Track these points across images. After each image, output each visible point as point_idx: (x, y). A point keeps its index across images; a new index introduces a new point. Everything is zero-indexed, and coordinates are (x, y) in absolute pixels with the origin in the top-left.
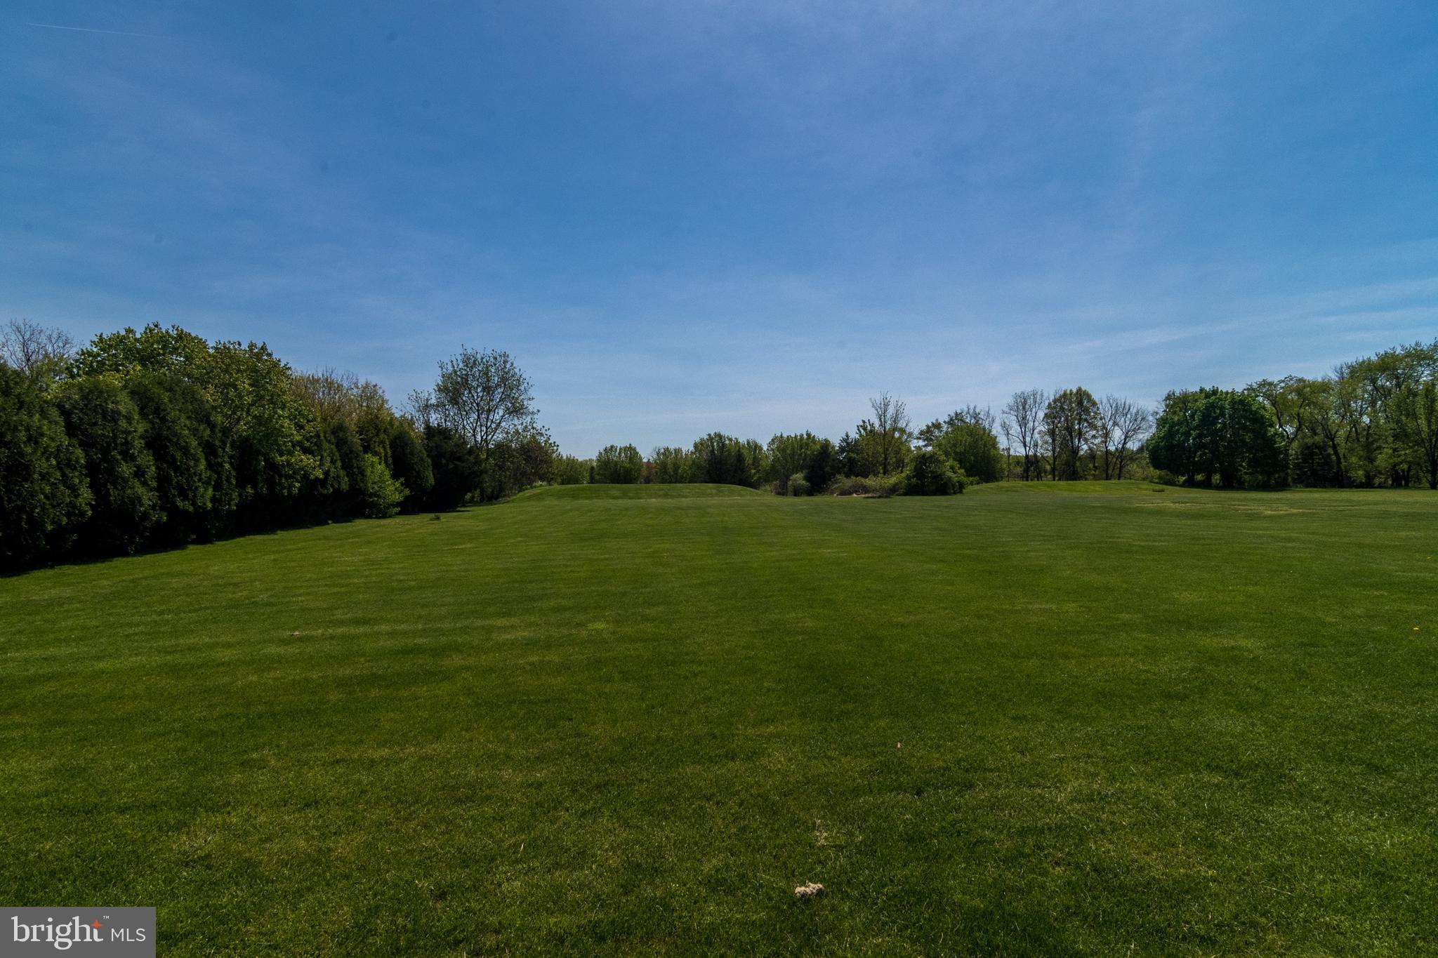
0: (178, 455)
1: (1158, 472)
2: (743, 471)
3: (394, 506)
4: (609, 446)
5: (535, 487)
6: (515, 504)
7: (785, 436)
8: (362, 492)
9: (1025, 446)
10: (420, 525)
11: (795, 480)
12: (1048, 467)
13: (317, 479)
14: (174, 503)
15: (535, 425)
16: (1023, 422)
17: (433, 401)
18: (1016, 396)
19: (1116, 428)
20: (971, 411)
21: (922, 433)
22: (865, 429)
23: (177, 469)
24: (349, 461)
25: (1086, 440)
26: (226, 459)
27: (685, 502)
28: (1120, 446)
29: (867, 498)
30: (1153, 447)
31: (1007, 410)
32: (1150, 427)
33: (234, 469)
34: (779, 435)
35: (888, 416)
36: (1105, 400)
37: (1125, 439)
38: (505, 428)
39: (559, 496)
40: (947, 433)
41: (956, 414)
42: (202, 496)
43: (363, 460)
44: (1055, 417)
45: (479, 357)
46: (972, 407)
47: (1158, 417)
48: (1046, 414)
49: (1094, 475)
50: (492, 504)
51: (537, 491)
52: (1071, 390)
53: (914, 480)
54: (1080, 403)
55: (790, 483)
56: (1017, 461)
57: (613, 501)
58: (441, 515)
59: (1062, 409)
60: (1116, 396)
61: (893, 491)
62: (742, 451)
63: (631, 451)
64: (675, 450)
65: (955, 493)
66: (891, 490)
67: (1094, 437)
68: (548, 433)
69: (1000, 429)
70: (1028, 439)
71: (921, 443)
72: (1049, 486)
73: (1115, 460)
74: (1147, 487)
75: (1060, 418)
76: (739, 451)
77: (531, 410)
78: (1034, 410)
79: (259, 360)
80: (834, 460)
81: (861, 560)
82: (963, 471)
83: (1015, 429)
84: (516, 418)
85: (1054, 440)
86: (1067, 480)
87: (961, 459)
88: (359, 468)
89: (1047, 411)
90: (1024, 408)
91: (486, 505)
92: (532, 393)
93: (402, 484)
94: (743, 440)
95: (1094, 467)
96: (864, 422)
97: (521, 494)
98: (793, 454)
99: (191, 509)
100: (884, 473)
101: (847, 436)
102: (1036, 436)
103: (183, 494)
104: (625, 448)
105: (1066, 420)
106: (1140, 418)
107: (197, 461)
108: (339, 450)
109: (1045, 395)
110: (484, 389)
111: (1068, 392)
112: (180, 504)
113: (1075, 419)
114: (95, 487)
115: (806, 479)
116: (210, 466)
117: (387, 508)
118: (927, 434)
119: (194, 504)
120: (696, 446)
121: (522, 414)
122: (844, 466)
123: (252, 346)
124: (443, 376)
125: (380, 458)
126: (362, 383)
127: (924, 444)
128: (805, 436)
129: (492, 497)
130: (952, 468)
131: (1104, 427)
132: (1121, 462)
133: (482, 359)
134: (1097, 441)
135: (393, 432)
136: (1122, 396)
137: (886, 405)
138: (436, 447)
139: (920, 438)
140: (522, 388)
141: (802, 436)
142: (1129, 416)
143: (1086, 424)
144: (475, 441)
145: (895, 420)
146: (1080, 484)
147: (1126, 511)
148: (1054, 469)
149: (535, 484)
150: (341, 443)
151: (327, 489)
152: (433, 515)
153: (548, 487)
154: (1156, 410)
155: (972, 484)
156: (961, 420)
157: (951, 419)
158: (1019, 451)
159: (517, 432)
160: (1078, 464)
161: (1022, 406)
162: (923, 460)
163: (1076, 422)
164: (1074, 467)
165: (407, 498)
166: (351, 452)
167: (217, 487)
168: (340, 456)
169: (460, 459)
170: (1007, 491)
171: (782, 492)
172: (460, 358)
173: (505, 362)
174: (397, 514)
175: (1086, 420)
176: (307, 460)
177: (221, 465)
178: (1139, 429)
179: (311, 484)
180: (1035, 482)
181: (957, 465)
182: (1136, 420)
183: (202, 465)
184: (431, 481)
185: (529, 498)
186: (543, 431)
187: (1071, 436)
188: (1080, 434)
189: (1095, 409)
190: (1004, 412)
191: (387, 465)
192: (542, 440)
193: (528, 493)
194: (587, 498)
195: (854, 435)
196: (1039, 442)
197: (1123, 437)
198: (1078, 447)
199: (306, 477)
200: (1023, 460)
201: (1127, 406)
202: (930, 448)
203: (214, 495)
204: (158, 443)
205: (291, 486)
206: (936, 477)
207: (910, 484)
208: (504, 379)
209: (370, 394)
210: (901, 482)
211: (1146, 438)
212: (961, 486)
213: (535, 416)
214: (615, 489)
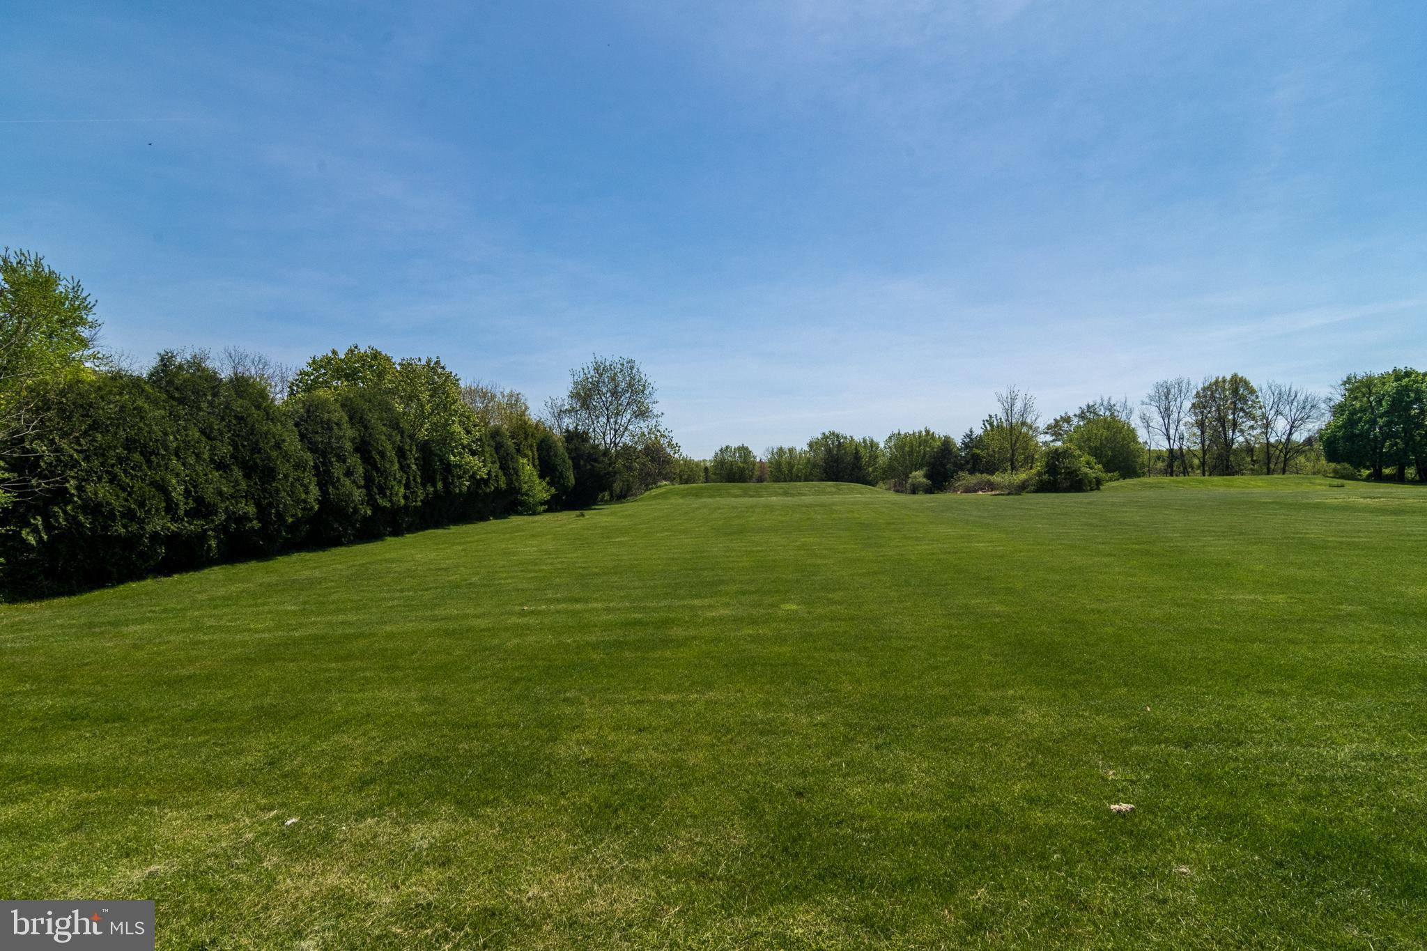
0: (377, 457)
1: (1333, 465)
2: (860, 468)
3: (542, 504)
4: (724, 447)
5: (660, 486)
6: (643, 503)
7: (902, 433)
8: (517, 491)
9: (1169, 439)
10: (567, 520)
11: (915, 477)
12: (1196, 462)
13: (482, 479)
14: (376, 500)
15: (659, 428)
16: (1166, 413)
17: (567, 407)
18: (1158, 386)
19: (1280, 417)
20: (1105, 403)
21: (1049, 427)
22: (991, 424)
23: (378, 470)
24: (506, 462)
25: (1242, 431)
26: (413, 461)
27: (807, 499)
28: (1285, 437)
29: (996, 495)
30: (1328, 438)
31: (1147, 400)
32: (1323, 414)
33: (419, 470)
34: (897, 432)
35: (1016, 410)
36: (1265, 387)
37: (1291, 430)
38: (633, 432)
39: (684, 495)
40: (1078, 427)
41: (1088, 407)
42: (397, 494)
43: (517, 461)
44: (1204, 407)
45: (607, 364)
46: (1106, 399)
47: (1332, 403)
48: (1193, 404)
49: (1252, 470)
50: (621, 503)
51: (662, 490)
52: (1224, 377)
53: (1046, 477)
54: (1235, 392)
55: (910, 481)
56: (1159, 456)
57: (733, 500)
58: (585, 512)
59: (1213, 397)
60: (1278, 382)
61: (1022, 488)
62: (859, 449)
63: (744, 451)
64: (789, 449)
65: (1091, 490)
66: (1019, 487)
67: (1252, 427)
68: (671, 435)
69: (1139, 421)
70: (1172, 432)
71: (1049, 438)
72: (1201, 482)
73: (1278, 452)
74: (1322, 482)
75: (1211, 408)
76: (856, 449)
77: (655, 413)
78: (1179, 400)
79: (435, 373)
80: (956, 457)
81: (1022, 554)
82: (1100, 466)
83: (1157, 420)
84: (642, 421)
85: (1203, 433)
86: (1220, 475)
87: (1096, 453)
88: (514, 469)
89: (1195, 400)
90: (1167, 398)
91: (616, 503)
92: (656, 396)
93: (548, 483)
94: (858, 438)
95: (1252, 460)
96: (990, 416)
97: (648, 493)
98: (911, 453)
99: (388, 505)
100: (1012, 470)
101: (971, 432)
102: (1182, 428)
103: (382, 491)
104: (739, 448)
105: (1218, 410)
106: (1309, 407)
107: (392, 463)
108: (497, 453)
109: (1193, 383)
110: (612, 395)
111: (1220, 379)
112: (380, 501)
113: (1228, 408)
114: (322, 485)
115: (926, 476)
116: (402, 468)
117: (535, 505)
118: (1055, 429)
119: (391, 501)
120: (811, 445)
121: (647, 417)
122: (967, 462)
123: (429, 362)
124: (575, 383)
125: (529, 460)
126: (507, 392)
127: (1051, 439)
128: (924, 433)
129: (621, 497)
130: (1088, 463)
131: (1264, 416)
132: (1286, 456)
133: (611, 365)
134: (1255, 432)
135: (539, 436)
136: (1285, 382)
137: (1013, 399)
138: (575, 449)
139: (1047, 433)
140: (647, 392)
141: (920, 433)
142: (1295, 404)
143: (1241, 414)
144: (605, 443)
145: (1024, 413)
146: (1238, 480)
147: (1306, 507)
148: (1203, 464)
149: (659, 484)
150: (498, 447)
151: (489, 487)
152: (578, 512)
153: (672, 487)
154: (1330, 396)
155: (1111, 480)
156: (1094, 413)
157: (1083, 412)
158: (1160, 444)
159: (643, 434)
160: (1232, 458)
161: (1165, 397)
162: (1056, 455)
163: (1230, 412)
164: (1228, 461)
165: (553, 496)
166: (508, 454)
167: (407, 486)
168: (499, 458)
169: (596, 460)
170: (1151, 487)
171: (899, 489)
172: (591, 365)
173: (632, 368)
174: (545, 511)
175: (1242, 409)
176: (475, 462)
177: (409, 466)
178: (1307, 418)
179: (478, 483)
180: (1181, 478)
181: (1093, 460)
182: (1304, 408)
183: (396, 466)
184: (572, 481)
185: (655, 497)
186: (666, 433)
187: (1224, 427)
188: (1235, 425)
189: (1253, 398)
190: (1143, 403)
191: (534, 466)
192: (664, 441)
193: (654, 492)
194: (710, 497)
195: (978, 431)
196: (1185, 434)
197: (1288, 427)
198: (1233, 439)
199: (473, 476)
200: (1166, 455)
201: (1293, 394)
202: (1059, 444)
203: (405, 493)
204: (363, 448)
205: (461, 484)
206: (1071, 473)
207: (1041, 481)
208: (630, 385)
209: (515, 401)
210: (1031, 479)
211: (1316, 428)
212: (1099, 482)
213: (660, 419)
214: (736, 488)
